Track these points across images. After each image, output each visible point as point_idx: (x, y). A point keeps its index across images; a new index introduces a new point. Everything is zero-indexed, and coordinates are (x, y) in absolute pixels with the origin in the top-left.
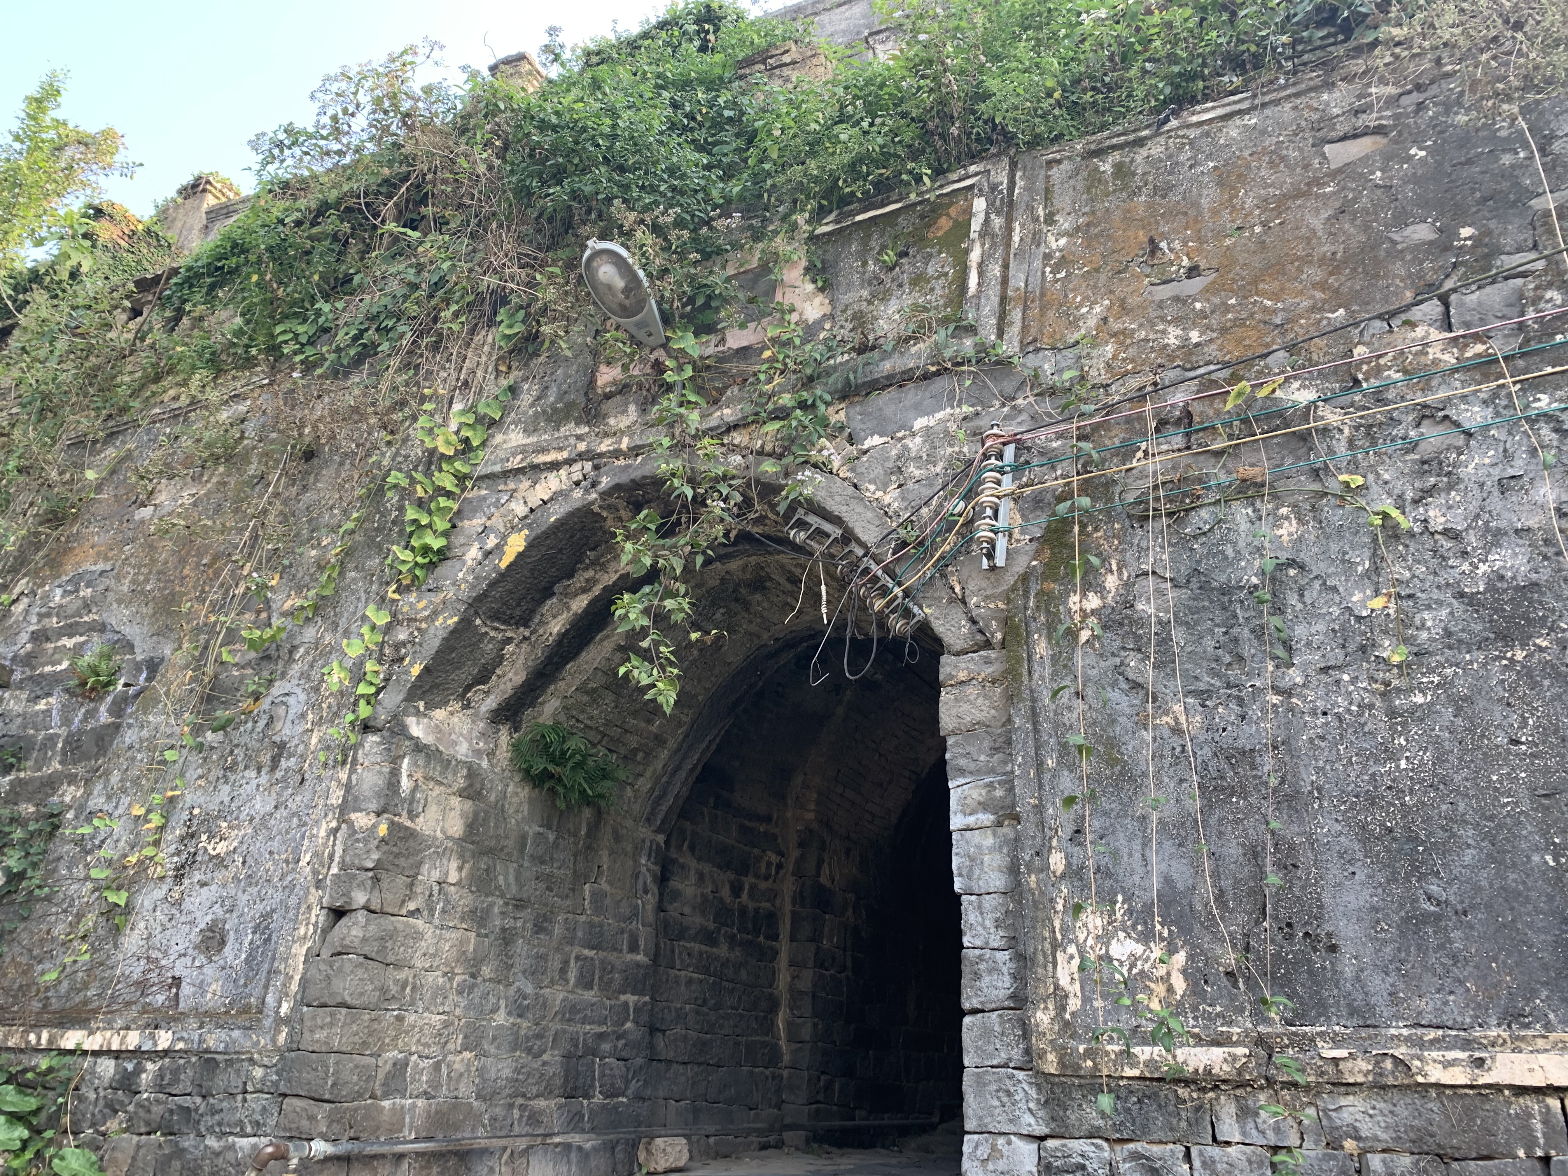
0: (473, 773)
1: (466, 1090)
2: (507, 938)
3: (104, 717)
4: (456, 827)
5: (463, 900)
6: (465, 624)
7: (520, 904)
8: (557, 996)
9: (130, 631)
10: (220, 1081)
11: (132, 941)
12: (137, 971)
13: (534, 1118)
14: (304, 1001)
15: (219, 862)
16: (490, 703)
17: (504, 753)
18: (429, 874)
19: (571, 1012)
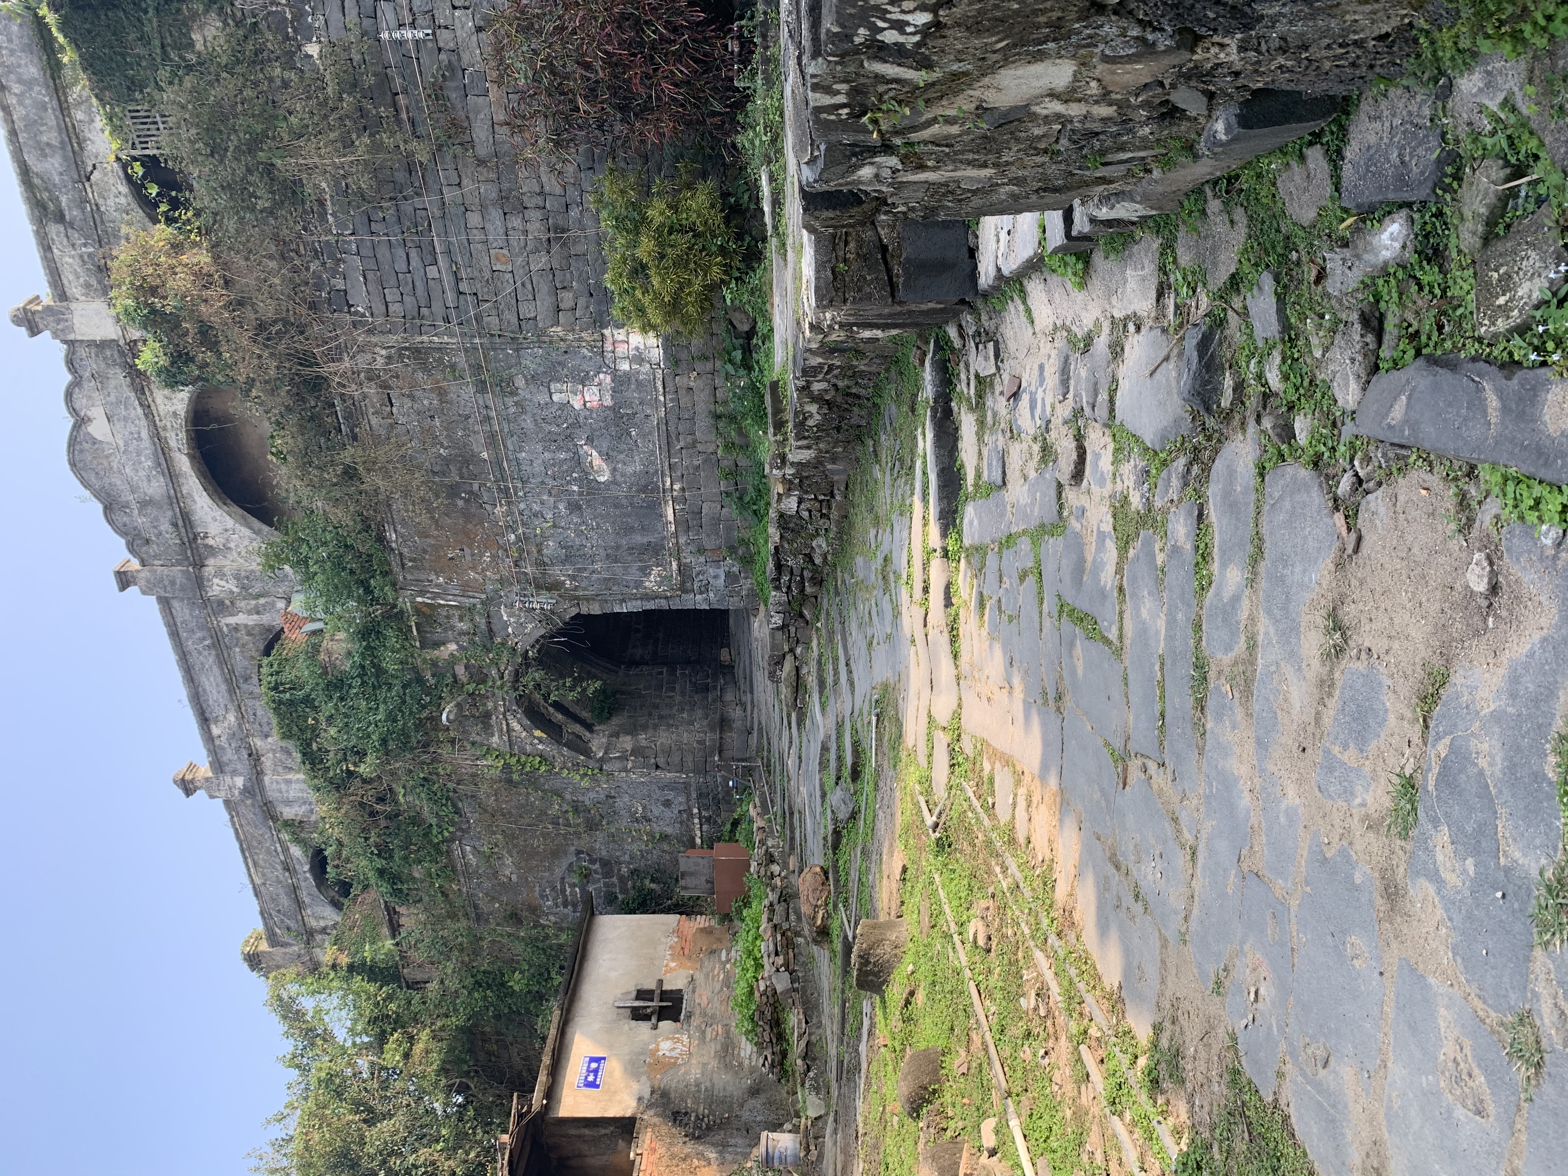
0: (611, 736)
1: (705, 723)
2: (661, 717)
3: (597, 866)
4: (629, 738)
5: (651, 732)
6: (565, 745)
7: (650, 715)
8: (678, 698)
9: (565, 866)
10: (704, 791)
11: (669, 830)
12: (678, 826)
13: (714, 701)
14: (681, 771)
15: (644, 808)
16: (587, 734)
17: (602, 727)
18: (644, 743)
19: (683, 693)
